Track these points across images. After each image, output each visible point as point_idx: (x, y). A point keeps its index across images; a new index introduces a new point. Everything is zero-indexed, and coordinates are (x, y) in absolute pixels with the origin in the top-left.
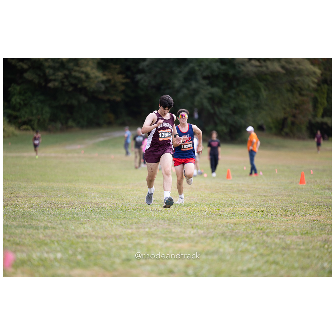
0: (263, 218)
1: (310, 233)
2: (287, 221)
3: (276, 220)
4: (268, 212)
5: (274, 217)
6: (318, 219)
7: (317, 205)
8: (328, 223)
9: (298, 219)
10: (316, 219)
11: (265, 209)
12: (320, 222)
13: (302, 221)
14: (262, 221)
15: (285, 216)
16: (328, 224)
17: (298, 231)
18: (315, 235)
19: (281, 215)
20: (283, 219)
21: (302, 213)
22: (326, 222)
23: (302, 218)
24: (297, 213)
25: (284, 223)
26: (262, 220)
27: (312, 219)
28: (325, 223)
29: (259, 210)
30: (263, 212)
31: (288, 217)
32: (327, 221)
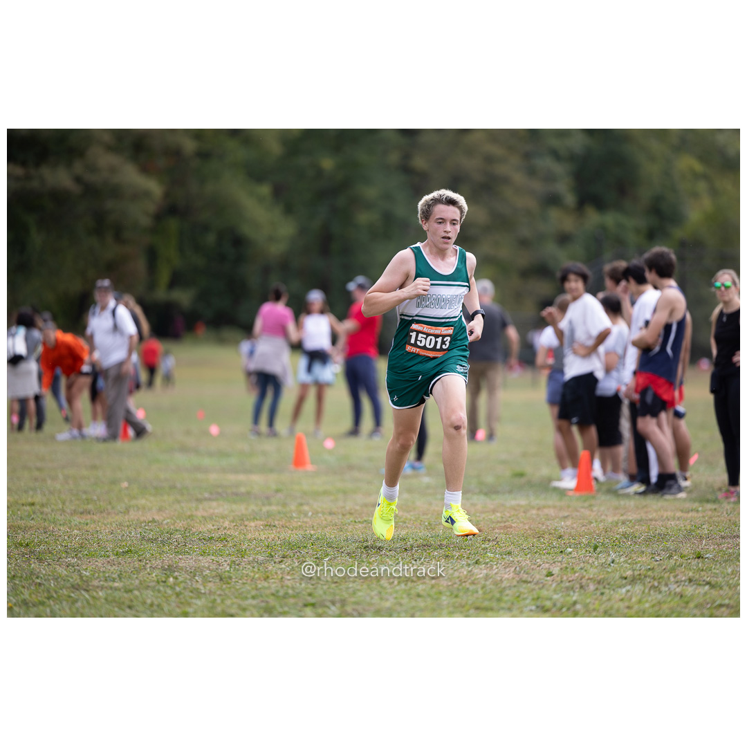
0: (33, 519)
1: (136, 552)
2: (87, 524)
3: (61, 523)
4: (43, 505)
5: (58, 517)
6: (157, 518)
7: (156, 488)
8: (178, 528)
9: (110, 520)
10: (151, 519)
11: (38, 498)
12: (160, 524)
13: (121, 524)
14: (31, 527)
15: (82, 513)
16: (177, 530)
17: (110, 546)
18: (148, 555)
19: (74, 512)
20: (76, 520)
21: (120, 507)
22: (174, 524)
23: (119, 518)
24: (109, 507)
25: (79, 529)
26: (29, 525)
27: (142, 519)
28: (172, 527)
29: (24, 501)
30: (33, 504)
31: (89, 516)
32: (176, 524)
